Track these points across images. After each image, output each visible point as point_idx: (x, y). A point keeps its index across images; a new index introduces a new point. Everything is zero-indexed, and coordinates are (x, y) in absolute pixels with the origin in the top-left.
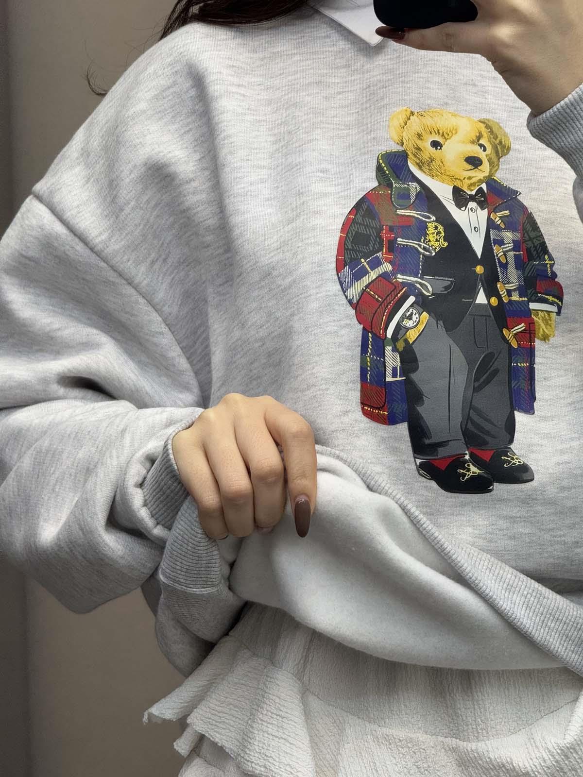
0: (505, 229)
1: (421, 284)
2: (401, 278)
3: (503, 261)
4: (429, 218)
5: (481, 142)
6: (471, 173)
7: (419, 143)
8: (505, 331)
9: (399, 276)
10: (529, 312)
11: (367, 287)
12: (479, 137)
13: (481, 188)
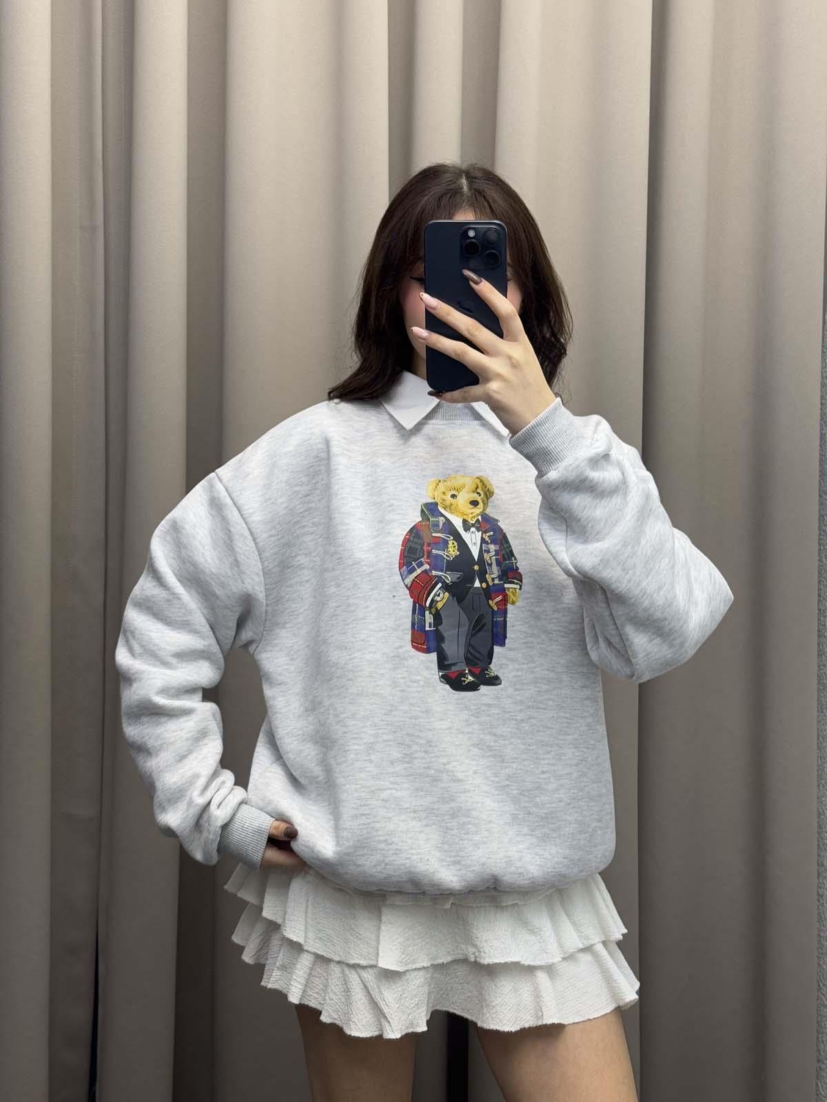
0: (491, 543)
1: (445, 577)
2: (434, 573)
3: (489, 562)
4: (449, 538)
5: (478, 491)
6: (473, 511)
7: (444, 497)
8: (490, 602)
9: (433, 572)
10: (504, 589)
11: (416, 578)
12: (477, 488)
13: (478, 519)
